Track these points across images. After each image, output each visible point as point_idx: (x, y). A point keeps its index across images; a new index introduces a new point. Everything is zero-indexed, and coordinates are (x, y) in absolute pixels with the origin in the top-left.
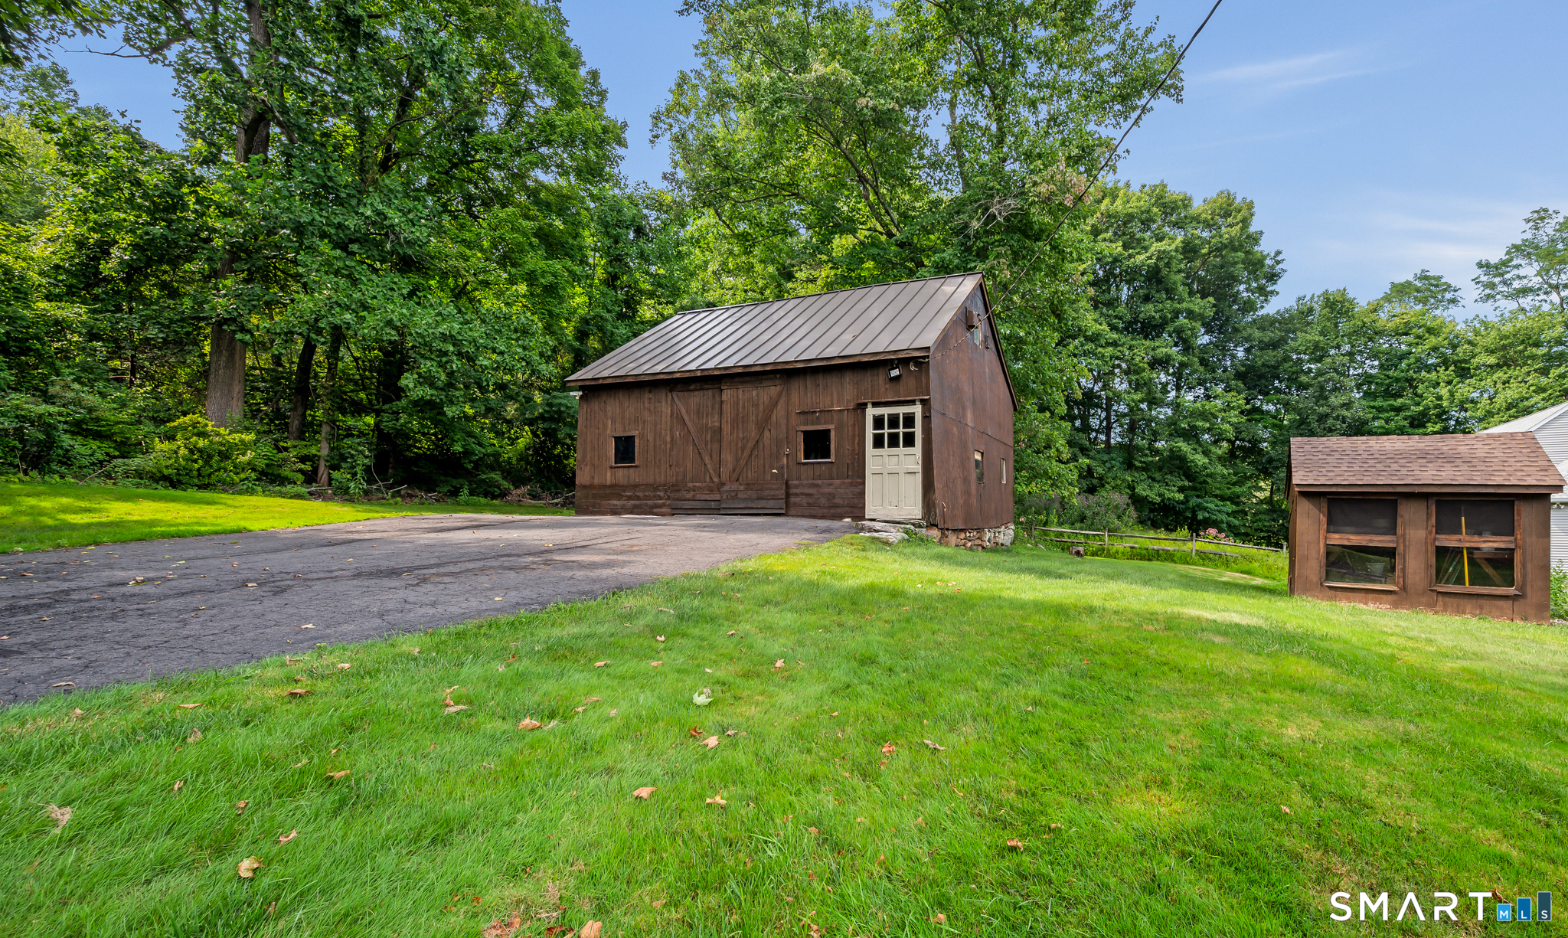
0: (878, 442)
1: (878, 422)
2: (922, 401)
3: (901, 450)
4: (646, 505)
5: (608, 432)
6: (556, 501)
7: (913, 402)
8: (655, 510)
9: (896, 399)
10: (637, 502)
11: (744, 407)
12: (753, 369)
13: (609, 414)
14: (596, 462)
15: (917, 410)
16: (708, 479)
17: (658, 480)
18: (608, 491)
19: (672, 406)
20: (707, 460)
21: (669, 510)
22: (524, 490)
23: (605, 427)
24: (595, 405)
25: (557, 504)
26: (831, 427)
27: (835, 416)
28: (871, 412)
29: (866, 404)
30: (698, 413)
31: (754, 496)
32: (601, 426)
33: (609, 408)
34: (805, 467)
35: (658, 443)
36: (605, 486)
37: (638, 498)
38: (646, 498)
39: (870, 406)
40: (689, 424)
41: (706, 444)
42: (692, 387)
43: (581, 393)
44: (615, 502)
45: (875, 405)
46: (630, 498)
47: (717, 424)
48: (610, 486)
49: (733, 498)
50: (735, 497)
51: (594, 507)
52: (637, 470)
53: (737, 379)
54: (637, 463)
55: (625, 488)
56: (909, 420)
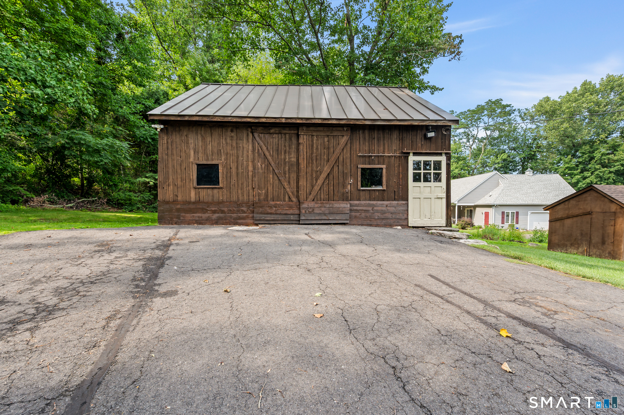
0: (417, 178)
1: (417, 165)
2: (446, 154)
3: (432, 184)
4: (231, 217)
5: (192, 160)
6: (70, 205)
7: (441, 154)
8: (240, 221)
9: (428, 151)
10: (221, 215)
11: (317, 149)
12: (330, 122)
13: (192, 146)
14: (179, 183)
15: (443, 159)
16: (287, 199)
17: (241, 198)
18: (192, 206)
19: (253, 144)
20: (286, 184)
21: (251, 221)
22: (45, 197)
23: (188, 156)
24: (176, 138)
25: (71, 207)
26: (384, 167)
27: (386, 160)
28: (412, 159)
29: (409, 153)
30: (278, 150)
31: (327, 212)
32: (183, 154)
33: (191, 141)
34: (364, 192)
35: (240, 170)
36: (190, 203)
37: (223, 212)
38: (230, 211)
39: (411, 154)
40: (270, 158)
41: (285, 173)
42: (272, 131)
43: (162, 126)
44: (200, 215)
45: (415, 154)
46: (214, 212)
47: (294, 160)
48: (194, 203)
49: (310, 213)
50: (312, 212)
51: (179, 218)
52: (220, 191)
53: (311, 128)
54: (221, 185)
55: (208, 204)
56: (438, 165)
